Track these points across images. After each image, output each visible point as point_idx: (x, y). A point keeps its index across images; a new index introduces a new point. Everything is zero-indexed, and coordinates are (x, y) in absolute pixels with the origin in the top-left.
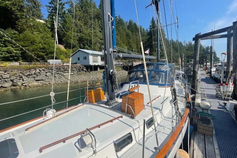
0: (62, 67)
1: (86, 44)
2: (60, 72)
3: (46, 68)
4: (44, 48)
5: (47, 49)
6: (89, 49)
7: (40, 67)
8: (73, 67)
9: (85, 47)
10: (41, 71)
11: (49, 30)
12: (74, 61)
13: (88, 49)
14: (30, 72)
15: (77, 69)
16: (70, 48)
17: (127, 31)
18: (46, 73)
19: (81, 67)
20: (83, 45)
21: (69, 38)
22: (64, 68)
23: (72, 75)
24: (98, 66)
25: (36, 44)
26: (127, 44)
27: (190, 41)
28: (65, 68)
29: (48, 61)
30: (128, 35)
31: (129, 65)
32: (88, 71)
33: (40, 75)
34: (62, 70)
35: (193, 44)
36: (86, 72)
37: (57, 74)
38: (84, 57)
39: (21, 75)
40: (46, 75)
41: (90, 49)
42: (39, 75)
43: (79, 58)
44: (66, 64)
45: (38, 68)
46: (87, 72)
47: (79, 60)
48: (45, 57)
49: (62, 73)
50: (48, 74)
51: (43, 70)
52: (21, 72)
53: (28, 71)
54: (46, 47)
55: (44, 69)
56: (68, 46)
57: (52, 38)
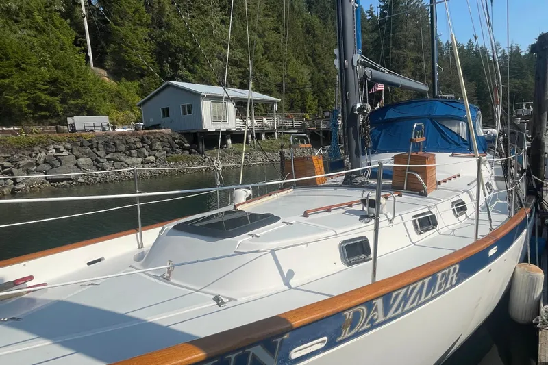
0: (121, 138)
1: (180, 64)
2: (115, 156)
3: (74, 144)
4: (54, 81)
5: (63, 85)
6: (191, 79)
7: (58, 142)
8: (152, 137)
9: (180, 72)
10: (62, 152)
11: (65, 23)
12: (151, 120)
13: (189, 82)
14: (30, 155)
15: (166, 144)
16: (131, 78)
17: (307, 15)
18: (77, 158)
19: (175, 139)
20: (171, 67)
21: (128, 46)
22: (127, 143)
23: (152, 162)
24: (228, 132)
25: (30, 68)
26: (309, 58)
27: (514, 45)
28: (129, 141)
29: (70, 120)
30: (309, 30)
31: (323, 127)
32: (197, 149)
33: (61, 164)
34: (122, 147)
35: (523, 54)
36: (191, 153)
37: (108, 159)
38: (183, 107)
39: (7, 164)
40: (76, 165)
41: (194, 78)
42: (58, 164)
43: (167, 108)
44: (122, 130)
45: (53, 144)
46: (194, 153)
47: (168, 116)
48: (59, 107)
49: (123, 157)
50: (82, 161)
51: (67, 149)
52: (7, 155)
53: (26, 152)
54: (62, 76)
55: (69, 146)
56: (124, 71)
57: (75, 49)
